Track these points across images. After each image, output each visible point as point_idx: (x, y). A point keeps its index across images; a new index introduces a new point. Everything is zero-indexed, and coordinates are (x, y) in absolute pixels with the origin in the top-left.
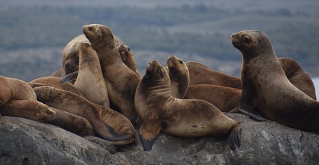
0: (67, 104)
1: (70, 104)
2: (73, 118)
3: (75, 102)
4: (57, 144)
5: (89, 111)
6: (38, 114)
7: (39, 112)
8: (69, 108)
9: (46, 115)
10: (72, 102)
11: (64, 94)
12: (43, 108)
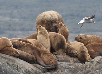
0: (26, 49)
1: (28, 49)
2: (28, 55)
3: (30, 48)
4: (14, 67)
5: (36, 53)
6: (12, 53)
7: (12, 52)
8: (27, 51)
9: (15, 54)
10: (29, 48)
11: (26, 45)
12: (14, 50)
